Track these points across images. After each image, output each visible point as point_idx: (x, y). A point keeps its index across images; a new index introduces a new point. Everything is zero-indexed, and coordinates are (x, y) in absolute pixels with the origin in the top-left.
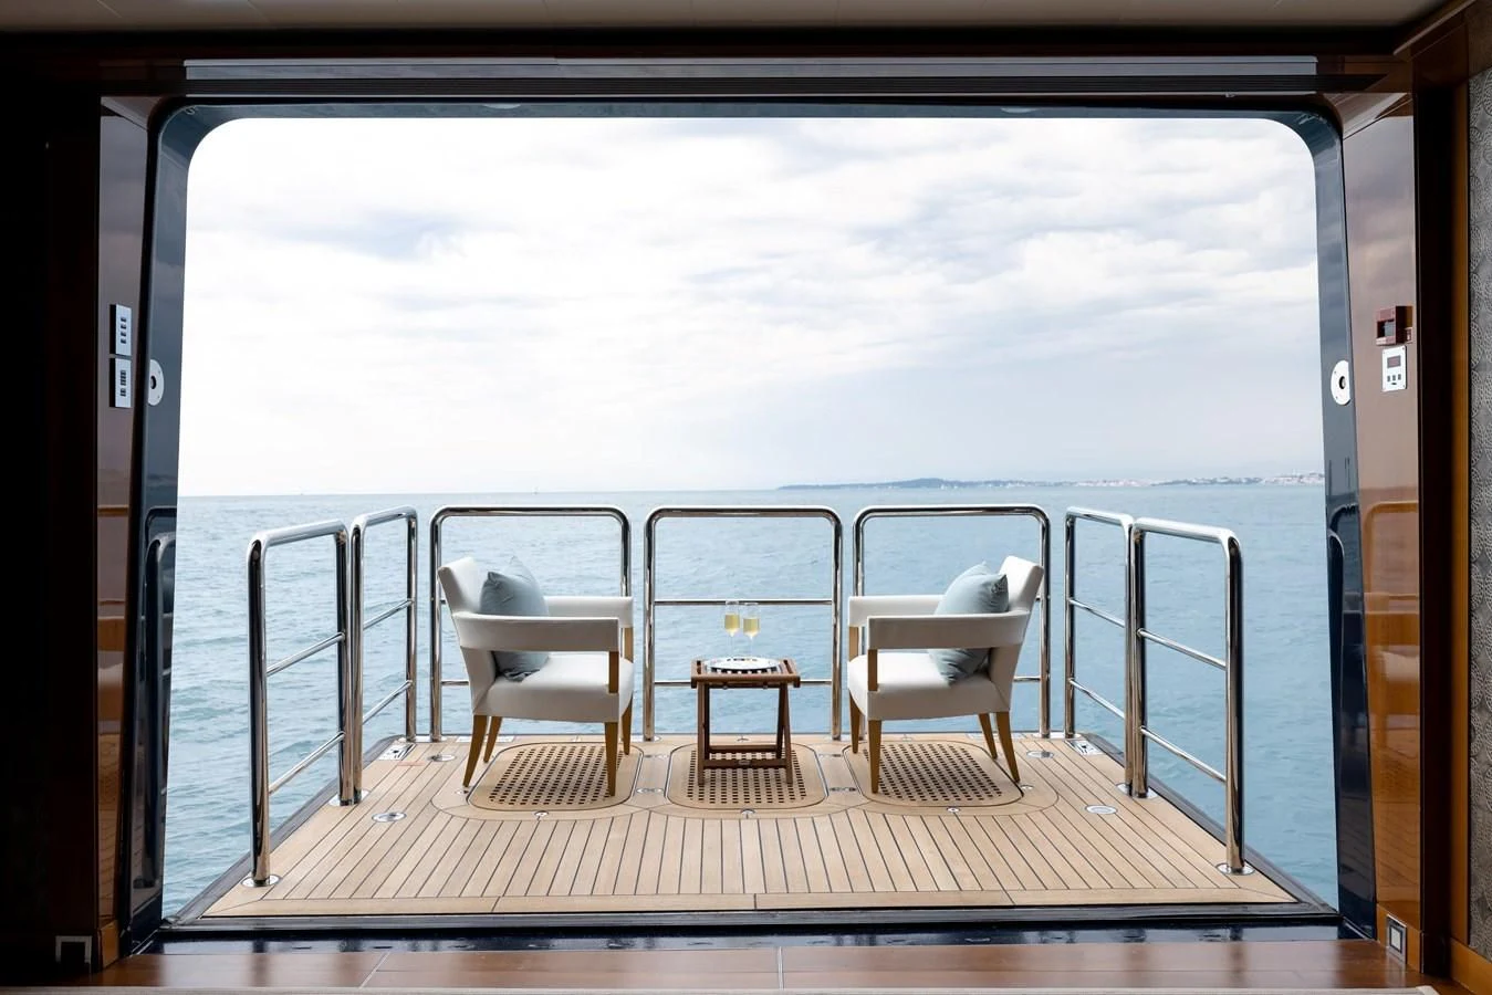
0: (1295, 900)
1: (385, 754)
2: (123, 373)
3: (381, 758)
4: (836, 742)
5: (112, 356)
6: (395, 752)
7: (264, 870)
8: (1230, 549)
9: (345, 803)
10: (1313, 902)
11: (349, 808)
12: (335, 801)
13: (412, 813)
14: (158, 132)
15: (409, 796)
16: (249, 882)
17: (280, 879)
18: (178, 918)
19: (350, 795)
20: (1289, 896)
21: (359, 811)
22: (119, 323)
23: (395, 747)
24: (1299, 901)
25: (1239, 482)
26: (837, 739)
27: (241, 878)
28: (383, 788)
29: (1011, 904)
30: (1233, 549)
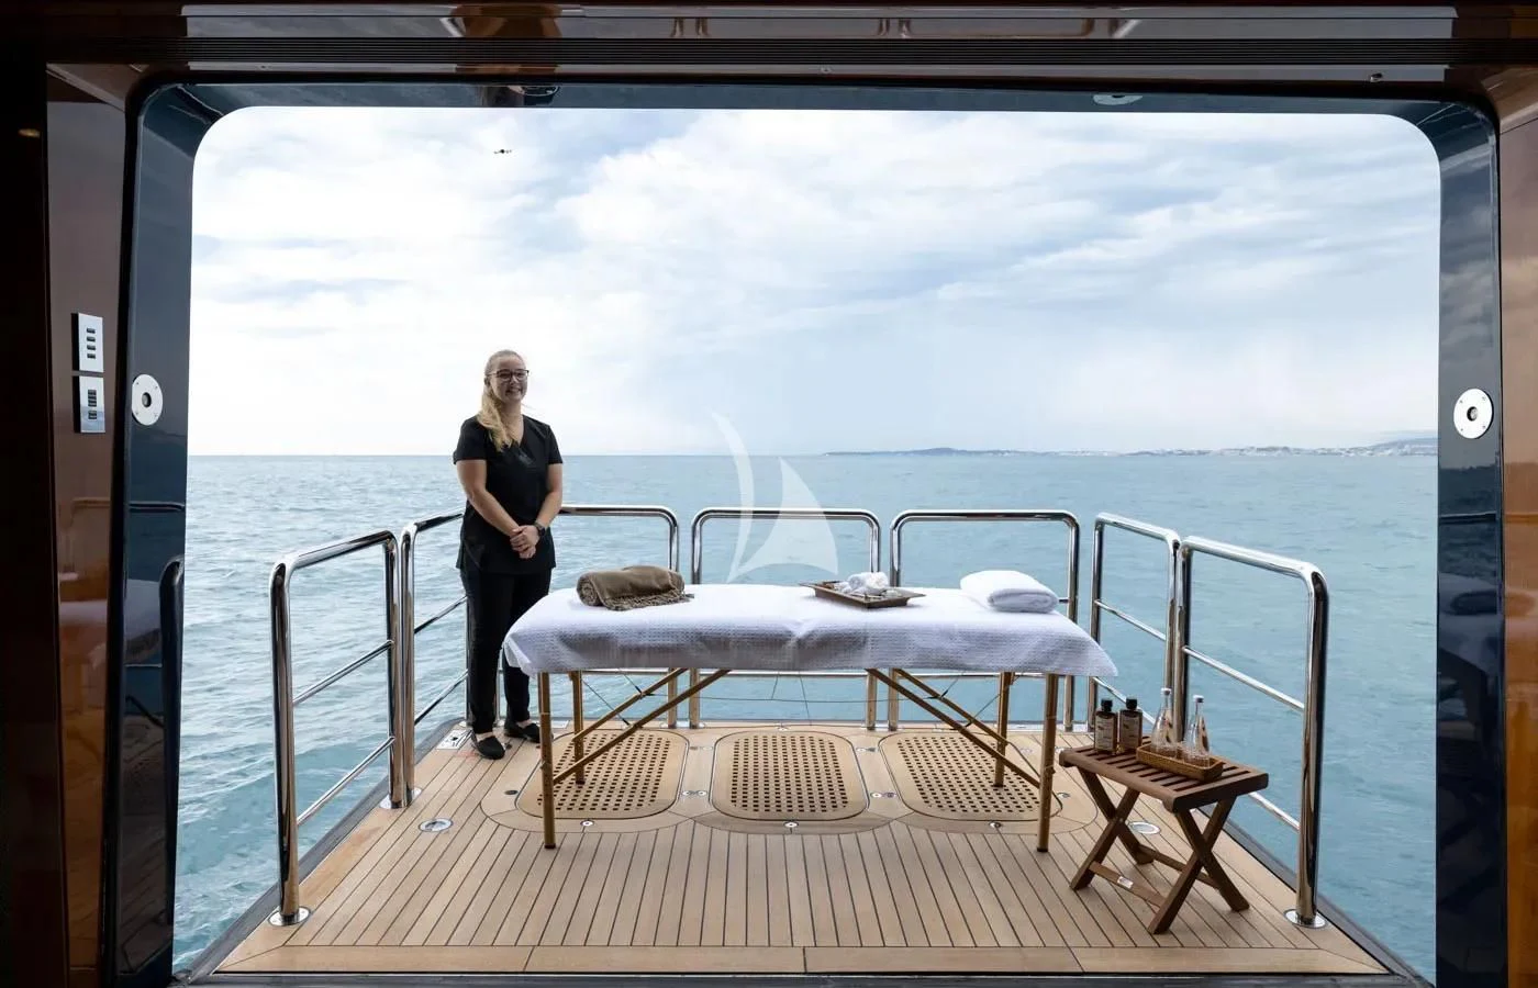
0: (1386, 972)
1: (443, 742)
2: (92, 395)
3: (440, 746)
4: (870, 733)
5: (75, 373)
6: (455, 739)
7: (292, 902)
8: (1314, 584)
9: (396, 805)
10: (1407, 975)
11: (399, 811)
12: (386, 803)
13: (461, 818)
14: (138, 114)
15: (459, 797)
16: (276, 919)
17: (310, 913)
18: (188, 972)
19: (401, 797)
20: (1382, 967)
21: (409, 815)
22: (83, 336)
23: (454, 733)
24: (1392, 973)
25: (1191, 454)
26: (871, 728)
27: (268, 913)
28: (434, 788)
29: (1080, 970)
30: (1318, 586)
